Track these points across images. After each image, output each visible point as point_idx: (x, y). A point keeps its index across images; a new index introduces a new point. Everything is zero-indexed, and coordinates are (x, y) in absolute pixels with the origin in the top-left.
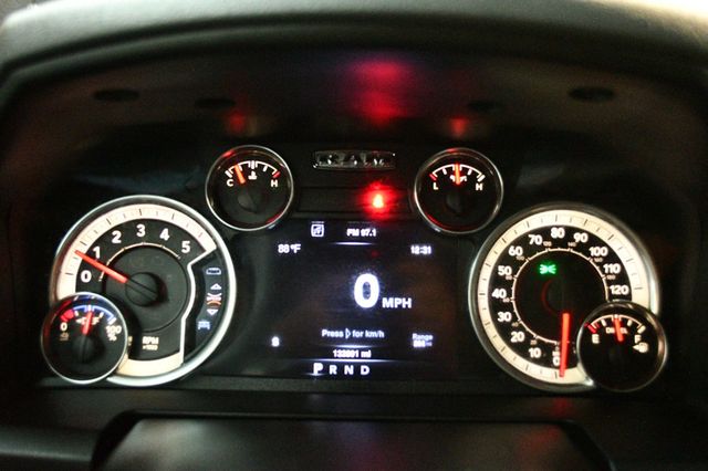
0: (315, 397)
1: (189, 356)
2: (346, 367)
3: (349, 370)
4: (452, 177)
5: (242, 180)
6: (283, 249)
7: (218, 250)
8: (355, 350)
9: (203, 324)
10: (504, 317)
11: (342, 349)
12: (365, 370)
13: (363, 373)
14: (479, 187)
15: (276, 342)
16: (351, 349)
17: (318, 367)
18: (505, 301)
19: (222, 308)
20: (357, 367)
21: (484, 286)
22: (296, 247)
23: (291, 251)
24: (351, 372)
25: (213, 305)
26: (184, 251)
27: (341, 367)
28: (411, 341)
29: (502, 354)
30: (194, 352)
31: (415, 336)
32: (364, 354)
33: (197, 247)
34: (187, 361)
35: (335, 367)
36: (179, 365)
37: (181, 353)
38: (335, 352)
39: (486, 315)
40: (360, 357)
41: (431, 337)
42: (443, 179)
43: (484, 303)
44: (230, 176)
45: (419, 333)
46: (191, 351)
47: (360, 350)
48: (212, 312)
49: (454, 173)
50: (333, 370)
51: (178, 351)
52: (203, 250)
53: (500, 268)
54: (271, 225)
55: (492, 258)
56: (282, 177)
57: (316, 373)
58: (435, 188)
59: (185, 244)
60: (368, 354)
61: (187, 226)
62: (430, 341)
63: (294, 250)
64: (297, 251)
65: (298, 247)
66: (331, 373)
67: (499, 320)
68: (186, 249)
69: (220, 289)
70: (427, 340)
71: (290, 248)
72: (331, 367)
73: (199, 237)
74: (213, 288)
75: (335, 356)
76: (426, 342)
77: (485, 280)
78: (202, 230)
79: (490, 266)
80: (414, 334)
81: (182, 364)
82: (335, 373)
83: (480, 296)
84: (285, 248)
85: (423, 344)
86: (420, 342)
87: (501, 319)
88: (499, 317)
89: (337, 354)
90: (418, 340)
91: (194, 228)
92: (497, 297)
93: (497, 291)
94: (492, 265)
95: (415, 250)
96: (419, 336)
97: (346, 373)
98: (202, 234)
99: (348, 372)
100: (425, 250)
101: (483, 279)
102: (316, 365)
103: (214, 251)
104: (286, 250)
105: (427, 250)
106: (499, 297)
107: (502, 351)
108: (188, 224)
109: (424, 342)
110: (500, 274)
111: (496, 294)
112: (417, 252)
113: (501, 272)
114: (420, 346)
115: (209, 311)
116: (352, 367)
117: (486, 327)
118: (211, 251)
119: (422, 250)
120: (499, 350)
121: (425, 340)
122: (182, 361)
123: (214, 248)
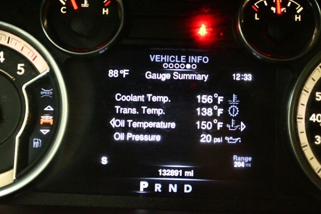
0: (142, 211)
1: (22, 173)
2: (171, 186)
3: (173, 188)
4: (273, 9)
5: (75, 7)
6: (113, 73)
7: (52, 72)
8: (179, 169)
9: (36, 143)
10: (320, 140)
11: (167, 168)
12: (188, 189)
13: (186, 191)
14: (298, 18)
15: (104, 160)
16: (175, 169)
17: (144, 185)
19: (55, 128)
20: (181, 185)
21: (302, 111)
22: (125, 72)
23: (121, 75)
24: (175, 190)
25: (46, 125)
26: (18, 73)
27: (165, 185)
28: (231, 162)
30: (26, 169)
31: (235, 157)
32: (187, 173)
33: (31, 69)
34: (19, 177)
35: (160, 186)
36: (11, 181)
37: (14, 170)
38: (160, 171)
39: (303, 139)
40: (183, 176)
41: (250, 159)
42: (264, 11)
43: (301, 126)
44: (64, 3)
45: (239, 155)
48: (45, 132)
49: (275, 5)
50: (158, 187)
51: (12, 168)
52: (38, 73)
53: (317, 94)
54: (102, 50)
55: (310, 85)
56: (113, 6)
57: (142, 190)
58: (256, 18)
59: (20, 66)
60: (191, 173)
61: (22, 50)
62: (249, 162)
63: (123, 74)
64: (126, 75)
65: (126, 72)
66: (156, 191)
67: (316, 143)
68: (20, 71)
69: (52, 109)
70: (247, 161)
71: (119, 73)
72: (156, 185)
73: (34, 60)
74: (46, 109)
75: (160, 174)
76: (245, 163)
77: (304, 105)
78: (37, 53)
79: (307, 92)
80: (234, 156)
81: (15, 180)
82: (160, 191)
83: (298, 120)
84: (115, 73)
85: (243, 165)
86: (239, 162)
87: (318, 141)
88: (315, 140)
89: (162, 173)
90: (238, 161)
91: (28, 52)
92: (314, 121)
93: (314, 115)
94: (310, 91)
95: (236, 77)
96: (239, 158)
97: (170, 191)
98: (36, 57)
99: (172, 190)
100: (246, 77)
101: (302, 104)
102: (142, 183)
103: (48, 73)
104: (116, 75)
105: (248, 77)
106: (316, 121)
107: (319, 172)
108: (23, 48)
109: (243, 163)
110: (317, 99)
111: (313, 118)
112: (238, 79)
113: (318, 98)
114: (239, 166)
115: (42, 131)
116: (176, 185)
117: (304, 149)
118: (45, 73)
119: (243, 77)
120: (316, 171)
121: (244, 161)
122: (14, 178)
123: (48, 71)
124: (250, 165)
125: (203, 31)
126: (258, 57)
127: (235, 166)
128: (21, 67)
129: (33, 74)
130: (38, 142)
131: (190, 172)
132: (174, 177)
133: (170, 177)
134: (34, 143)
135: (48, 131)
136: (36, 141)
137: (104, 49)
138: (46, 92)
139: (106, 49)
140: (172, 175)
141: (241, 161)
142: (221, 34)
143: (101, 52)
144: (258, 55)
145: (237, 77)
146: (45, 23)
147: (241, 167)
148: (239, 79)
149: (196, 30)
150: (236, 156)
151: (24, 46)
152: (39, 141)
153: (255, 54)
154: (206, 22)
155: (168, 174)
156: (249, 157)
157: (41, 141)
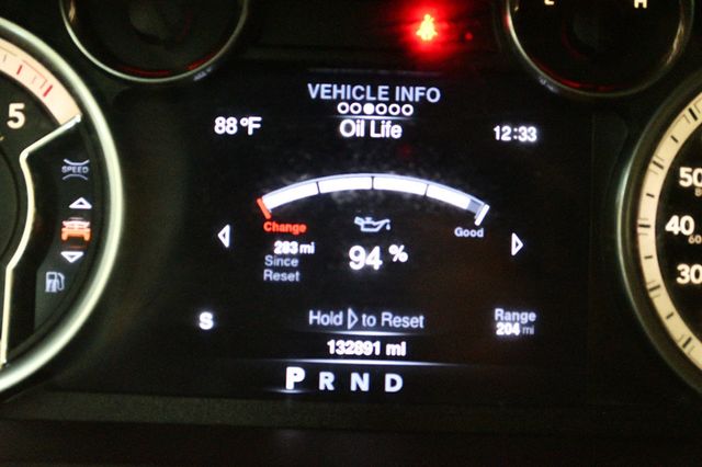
0: (290, 434)
1: (22, 346)
2: (355, 377)
3: (360, 382)
6: (225, 125)
7: (86, 123)
8: (373, 339)
9: (53, 283)
10: (688, 274)
11: (346, 338)
12: (393, 384)
13: (388, 388)
14: (640, 1)
15: (206, 321)
16: (364, 339)
17: (294, 375)
18: (691, 241)
19: (94, 248)
20: (377, 376)
21: (648, 209)
22: (251, 123)
23: (242, 130)
24: (365, 386)
25: (75, 242)
26: (11, 124)
27: (342, 374)
28: (491, 324)
29: (686, 351)
30: (31, 340)
31: (499, 312)
32: (391, 349)
33: (39, 115)
34: (16, 356)
35: (331, 377)
36: (0, 366)
37: (3, 343)
38: (331, 344)
39: (652, 271)
40: (383, 356)
41: (532, 317)
43: (648, 243)
45: (508, 308)
46: (23, 338)
47: (385, 341)
48: (72, 256)
50: (326, 381)
52: (55, 125)
53: (683, 171)
54: (199, 74)
55: (667, 151)
57: (290, 386)
58: (548, 2)
59: (15, 109)
60: (400, 349)
61: (18, 72)
62: (529, 324)
63: (247, 127)
64: (255, 130)
65: (255, 122)
66: (322, 387)
67: (679, 280)
68: (16, 120)
69: (87, 206)
70: (525, 321)
71: (239, 125)
72: (322, 375)
73: (45, 94)
74: (74, 206)
75: (332, 352)
76: (522, 326)
77: (652, 196)
78: (52, 80)
79: (661, 167)
80: (497, 310)
81: (4, 365)
82: (331, 388)
83: (640, 230)
84: (230, 125)
85: (515, 330)
86: (509, 324)
87: (683, 278)
88: (678, 274)
89: (337, 347)
90: (505, 321)
91: (32, 77)
92: (676, 233)
93: (675, 219)
94: (667, 164)
95: (501, 133)
96: (508, 314)
97: (353, 388)
98: (51, 87)
99: (358, 386)
100: (524, 134)
101: (648, 195)
102: (290, 371)
103: (77, 125)
104: (232, 129)
105: (528, 134)
106: (680, 232)
107: (685, 345)
108: (21, 67)
109: (517, 325)
110: (682, 183)
111: (675, 225)
112: (506, 138)
113: (685, 180)
114: (508, 333)
115: (65, 254)
116: (366, 376)
117: (652, 294)
118: (70, 125)
119: (518, 134)
120: (680, 344)
121: (519, 322)
122: (4, 361)
123: (78, 119)
124: (531, 331)
125: (427, 30)
126: (551, 88)
127: (499, 333)
128: (17, 110)
129: (44, 125)
130: (56, 281)
131: (397, 346)
132: (363, 357)
133: (354, 357)
134: (48, 282)
135: (79, 255)
136: (52, 277)
137: (204, 70)
138: (74, 168)
139: (209, 70)
140: (359, 353)
141: (513, 322)
142: (469, 36)
143: (197, 78)
144: (551, 84)
145: (504, 133)
146: (72, 13)
147: (513, 335)
148: (509, 139)
149: (413, 26)
150: (502, 311)
151: (24, 65)
152: (59, 278)
153: (543, 82)
154: (434, 10)
155: (349, 352)
156: (529, 312)
157: (62, 277)
